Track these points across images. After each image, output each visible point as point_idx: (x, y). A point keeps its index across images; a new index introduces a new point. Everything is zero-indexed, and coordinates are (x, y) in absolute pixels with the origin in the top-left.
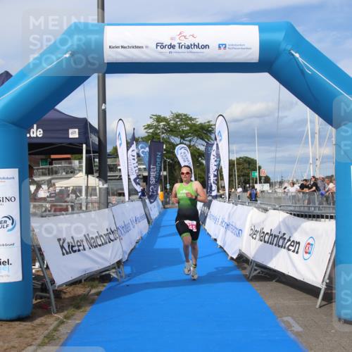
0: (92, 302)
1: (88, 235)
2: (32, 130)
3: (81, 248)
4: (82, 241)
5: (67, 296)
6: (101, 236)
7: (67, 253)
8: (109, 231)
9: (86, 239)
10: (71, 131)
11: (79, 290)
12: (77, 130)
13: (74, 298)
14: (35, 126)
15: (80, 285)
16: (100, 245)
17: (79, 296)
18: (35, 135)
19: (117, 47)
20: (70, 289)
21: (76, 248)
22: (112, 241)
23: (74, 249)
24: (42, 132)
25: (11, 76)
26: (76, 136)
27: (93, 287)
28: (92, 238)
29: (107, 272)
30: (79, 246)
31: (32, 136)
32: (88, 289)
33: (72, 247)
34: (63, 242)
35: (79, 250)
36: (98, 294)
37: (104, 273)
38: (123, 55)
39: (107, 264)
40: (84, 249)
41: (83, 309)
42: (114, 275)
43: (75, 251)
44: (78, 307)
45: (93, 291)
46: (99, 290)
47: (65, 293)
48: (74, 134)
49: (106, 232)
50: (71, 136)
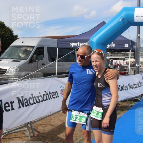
0: (129, 109)
1: (130, 84)
2: (111, 44)
3: (126, 89)
4: (127, 86)
5: (120, 106)
6: (135, 84)
7: (120, 90)
8: (139, 83)
9: (129, 86)
10: (125, 45)
11: (125, 104)
12: (128, 44)
13: (122, 107)
14: (112, 43)
15: (126, 102)
16: (134, 88)
17: (124, 106)
18: (112, 46)
19: (139, 16)
20: (121, 103)
21: (124, 89)
22: (140, 86)
23: (123, 89)
24: (115, 45)
25: (106, 23)
26: (127, 46)
27: (130, 103)
28: (131, 85)
29: (137, 98)
30: (125, 88)
31: (111, 46)
32: (128, 104)
33: (123, 88)
34: (119, 86)
35: (125, 90)
36: (132, 106)
37: (135, 99)
38: (141, 19)
39: (137, 95)
40: (128, 89)
41: (124, 111)
42: (139, 99)
43: (124, 90)
44: (123, 110)
45: (130, 105)
46: (133, 105)
47: (119, 105)
48: (126, 46)
49: (137, 83)
50: (125, 47)
